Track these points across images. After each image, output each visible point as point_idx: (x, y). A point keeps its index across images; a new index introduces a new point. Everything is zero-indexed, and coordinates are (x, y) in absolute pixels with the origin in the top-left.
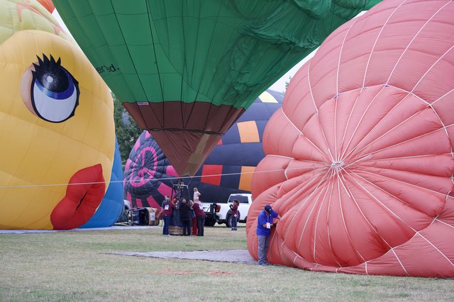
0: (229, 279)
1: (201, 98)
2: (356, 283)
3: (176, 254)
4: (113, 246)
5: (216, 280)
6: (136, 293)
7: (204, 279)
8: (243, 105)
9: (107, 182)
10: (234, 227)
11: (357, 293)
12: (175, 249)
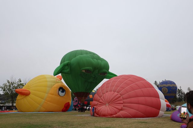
0: (88, 119)
1: (82, 91)
2: (107, 119)
3: (81, 115)
4: (71, 114)
5: (86, 119)
6: (74, 121)
7: (85, 119)
8: (89, 92)
9: (70, 105)
10: (89, 111)
11: (107, 121)
12: (80, 114)
